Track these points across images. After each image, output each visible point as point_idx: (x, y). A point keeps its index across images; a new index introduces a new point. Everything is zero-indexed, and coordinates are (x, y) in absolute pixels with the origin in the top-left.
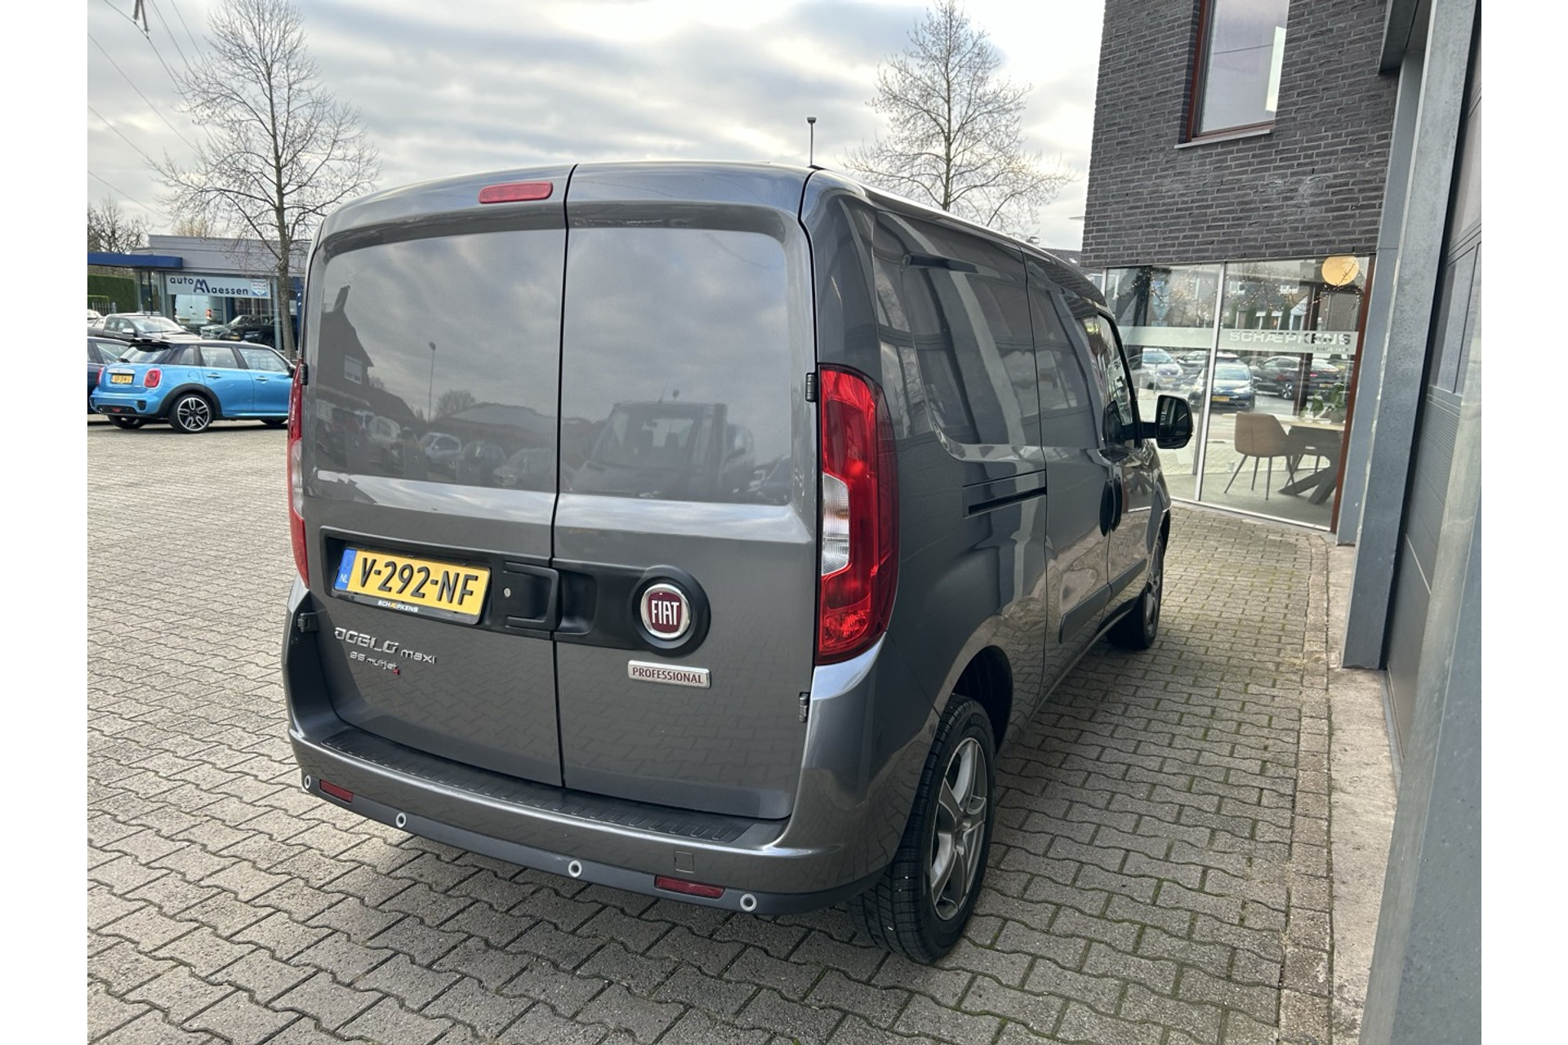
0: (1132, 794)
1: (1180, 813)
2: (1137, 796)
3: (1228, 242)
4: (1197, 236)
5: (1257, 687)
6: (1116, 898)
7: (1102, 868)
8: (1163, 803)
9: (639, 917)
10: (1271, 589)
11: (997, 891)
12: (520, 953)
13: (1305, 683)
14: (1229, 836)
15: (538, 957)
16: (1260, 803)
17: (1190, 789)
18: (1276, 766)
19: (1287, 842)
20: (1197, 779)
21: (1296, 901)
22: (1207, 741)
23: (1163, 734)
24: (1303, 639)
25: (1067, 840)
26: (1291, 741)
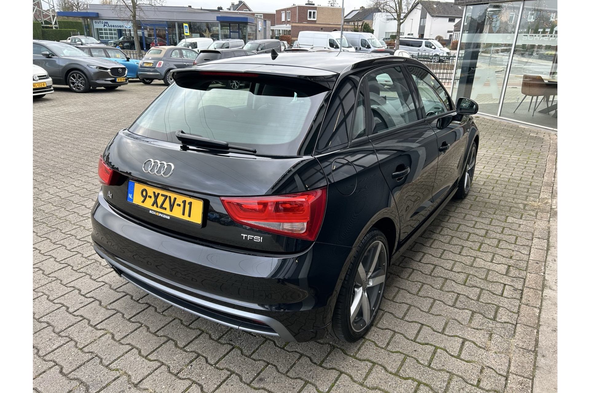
0: (433, 285)
1: (456, 299)
2: (436, 287)
5: (512, 218)
6: (408, 360)
7: (405, 337)
8: (449, 292)
9: (146, 357)
10: (527, 162)
11: (343, 350)
12: (75, 379)
13: (538, 217)
14: (481, 317)
15: (82, 383)
16: (502, 294)
17: (465, 282)
18: (515, 269)
19: (515, 323)
20: (471, 276)
21: (513, 368)
22: (480, 251)
23: (458, 246)
24: (540, 190)
25: (391, 315)
26: (526, 253)
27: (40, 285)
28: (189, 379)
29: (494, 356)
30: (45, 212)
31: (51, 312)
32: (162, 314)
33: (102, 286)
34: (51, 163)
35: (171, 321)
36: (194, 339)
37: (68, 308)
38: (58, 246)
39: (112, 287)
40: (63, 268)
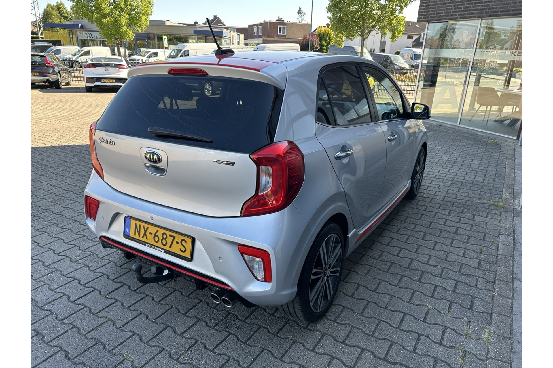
0: (412, 277)
1: (434, 291)
2: (414, 279)
3: (484, 9)
4: (469, 7)
5: (479, 217)
6: (394, 346)
7: (390, 325)
8: (426, 283)
9: (147, 343)
10: (488, 166)
11: (333, 337)
12: (81, 364)
13: (503, 216)
14: (459, 307)
16: (476, 285)
17: (442, 276)
18: (486, 263)
19: (490, 312)
20: (446, 269)
21: (492, 353)
22: (452, 247)
23: (432, 242)
24: (503, 192)
25: (375, 304)
26: (494, 248)
27: (41, 276)
28: (190, 363)
29: (474, 342)
30: (42, 207)
31: (53, 301)
32: (160, 303)
33: (100, 276)
34: (44, 162)
35: (168, 310)
36: (192, 326)
37: (69, 297)
38: (56, 239)
39: (110, 277)
40: (62, 259)
